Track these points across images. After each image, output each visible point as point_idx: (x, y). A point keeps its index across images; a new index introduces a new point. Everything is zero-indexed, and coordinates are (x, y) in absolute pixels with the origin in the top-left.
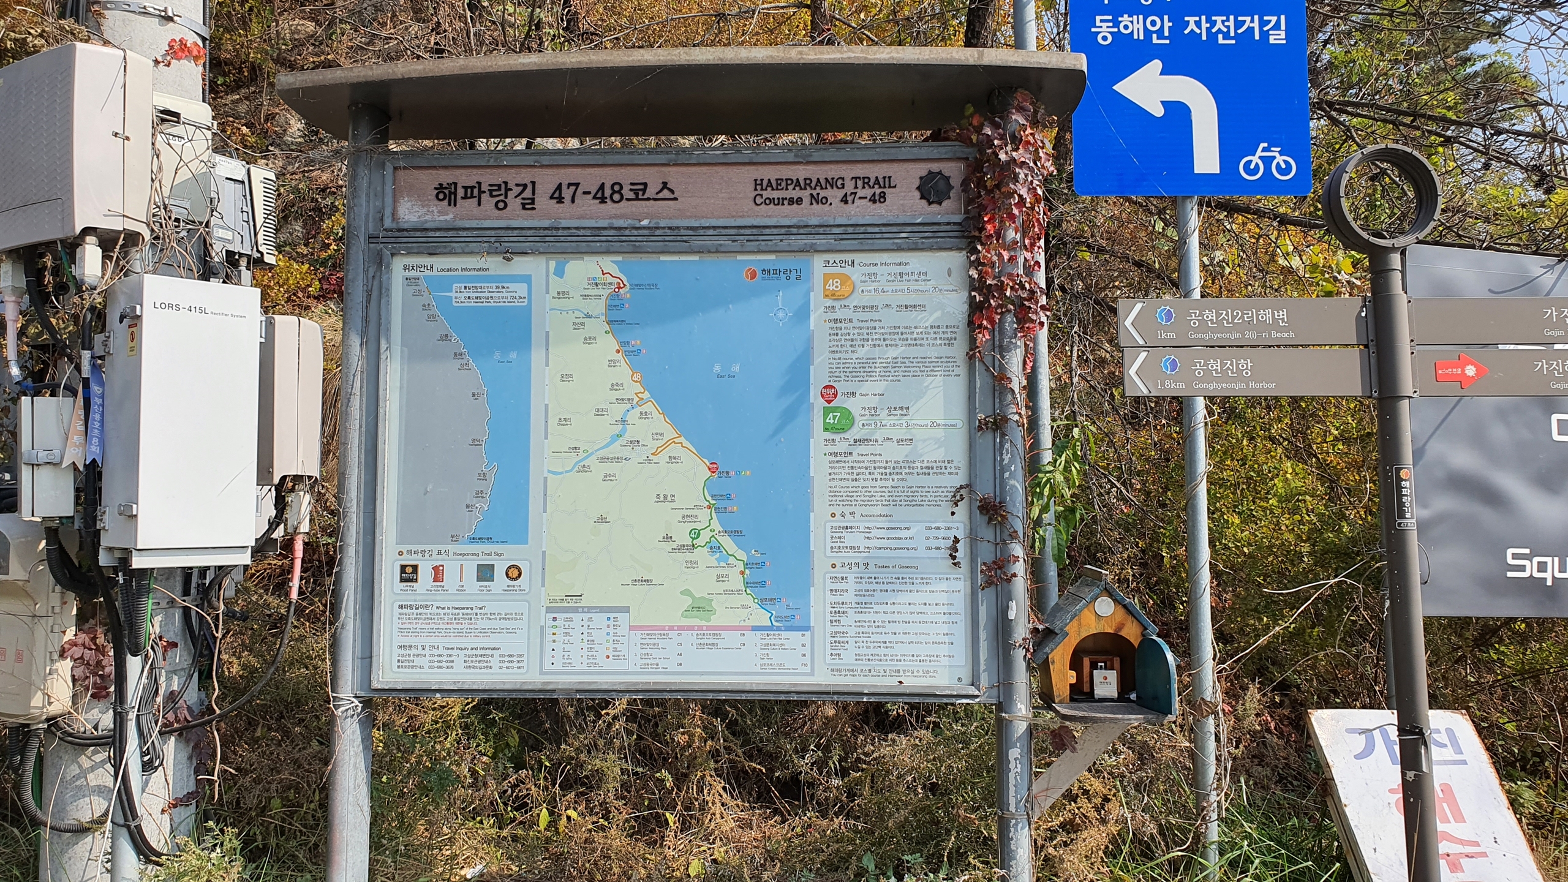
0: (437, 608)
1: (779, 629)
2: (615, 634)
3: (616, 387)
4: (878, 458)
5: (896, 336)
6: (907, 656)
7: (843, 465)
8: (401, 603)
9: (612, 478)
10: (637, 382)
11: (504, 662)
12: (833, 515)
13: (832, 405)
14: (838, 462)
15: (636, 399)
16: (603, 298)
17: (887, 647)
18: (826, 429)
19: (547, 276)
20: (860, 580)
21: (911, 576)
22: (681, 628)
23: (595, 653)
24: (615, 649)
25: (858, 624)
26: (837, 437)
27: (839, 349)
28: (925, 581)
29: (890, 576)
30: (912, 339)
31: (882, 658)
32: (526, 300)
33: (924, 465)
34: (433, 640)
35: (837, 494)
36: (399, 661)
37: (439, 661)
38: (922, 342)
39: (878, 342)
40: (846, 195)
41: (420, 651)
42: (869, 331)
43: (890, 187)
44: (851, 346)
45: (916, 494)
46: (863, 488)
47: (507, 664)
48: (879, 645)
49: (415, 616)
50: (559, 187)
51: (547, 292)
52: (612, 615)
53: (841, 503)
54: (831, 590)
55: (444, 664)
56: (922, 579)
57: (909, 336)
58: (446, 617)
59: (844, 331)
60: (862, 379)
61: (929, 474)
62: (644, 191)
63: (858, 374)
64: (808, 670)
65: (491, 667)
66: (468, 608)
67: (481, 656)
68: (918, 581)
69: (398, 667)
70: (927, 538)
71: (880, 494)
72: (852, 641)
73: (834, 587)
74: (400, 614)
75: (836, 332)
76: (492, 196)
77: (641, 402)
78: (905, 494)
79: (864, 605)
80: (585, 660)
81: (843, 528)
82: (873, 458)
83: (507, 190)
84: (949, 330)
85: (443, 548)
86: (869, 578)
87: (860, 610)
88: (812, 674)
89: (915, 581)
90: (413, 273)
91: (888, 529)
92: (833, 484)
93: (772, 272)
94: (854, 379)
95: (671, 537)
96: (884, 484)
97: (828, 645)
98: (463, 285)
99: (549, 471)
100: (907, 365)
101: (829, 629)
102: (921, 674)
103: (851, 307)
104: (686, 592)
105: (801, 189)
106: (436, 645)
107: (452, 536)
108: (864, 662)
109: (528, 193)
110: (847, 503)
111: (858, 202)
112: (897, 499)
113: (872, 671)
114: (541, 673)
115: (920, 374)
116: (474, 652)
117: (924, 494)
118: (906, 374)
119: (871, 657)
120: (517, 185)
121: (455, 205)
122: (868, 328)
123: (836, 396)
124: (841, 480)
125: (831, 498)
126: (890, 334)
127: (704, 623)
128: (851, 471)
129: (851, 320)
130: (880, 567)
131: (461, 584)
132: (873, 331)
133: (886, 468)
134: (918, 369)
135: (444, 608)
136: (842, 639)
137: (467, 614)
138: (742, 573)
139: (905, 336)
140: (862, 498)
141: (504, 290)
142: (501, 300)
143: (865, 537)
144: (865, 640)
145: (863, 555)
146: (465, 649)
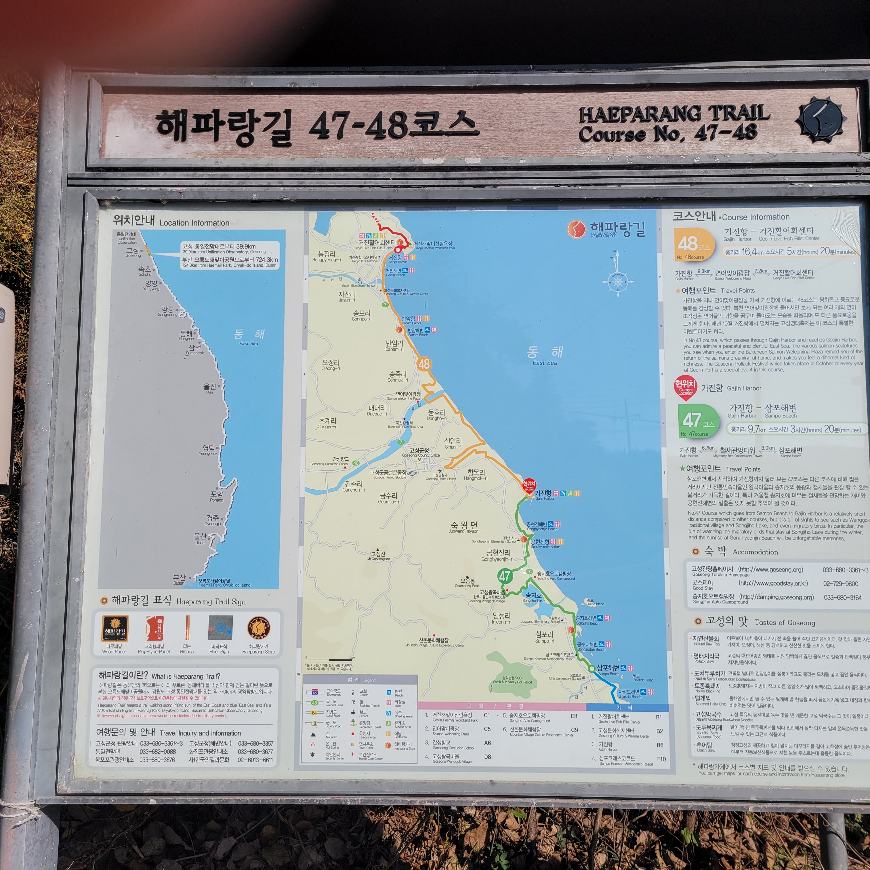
0: (155, 676)
1: (624, 708)
2: (398, 714)
3: (396, 377)
4: (754, 474)
5: (775, 312)
6: (804, 746)
7: (708, 482)
8: (103, 670)
9: (391, 499)
10: (424, 370)
11: (244, 752)
12: (696, 551)
13: (690, 401)
14: (700, 479)
15: (424, 394)
16: (381, 261)
17: (775, 735)
18: (682, 435)
19: (307, 232)
20: (735, 641)
21: (806, 635)
22: (489, 706)
23: (370, 740)
24: (399, 735)
25: (735, 702)
26: (698, 446)
27: (698, 327)
28: (825, 642)
29: (777, 635)
30: (796, 315)
31: (770, 749)
32: (278, 264)
33: (820, 483)
34: (148, 723)
35: (700, 522)
36: (98, 751)
37: (155, 752)
38: (809, 319)
39: (750, 319)
40: (702, 130)
41: (128, 737)
42: (738, 304)
43: (761, 118)
44: (715, 324)
45: (808, 523)
46: (735, 514)
47: (249, 755)
48: (765, 731)
49: (122, 688)
50: (322, 119)
51: (306, 253)
52: (393, 687)
53: (706, 535)
54: (696, 655)
55: (162, 756)
56: (821, 639)
57: (792, 312)
58: (166, 689)
59: (703, 304)
60: (729, 367)
61: (826, 496)
62: (434, 123)
63: (725, 361)
64: (666, 765)
65: (227, 760)
66: (196, 677)
67: (214, 743)
68: (816, 643)
69: (97, 760)
70: (827, 584)
71: (759, 523)
72: (726, 725)
73: (700, 650)
74: (102, 685)
75: (693, 305)
76: (233, 128)
77: (431, 397)
78: (794, 523)
79: (741, 677)
80: (357, 750)
81: (710, 569)
82: (748, 474)
83: (254, 120)
84: (846, 304)
85: (163, 593)
86: (748, 638)
87: (737, 683)
88: (672, 771)
89: (811, 643)
90: (127, 227)
91: (772, 570)
92: (694, 508)
93: (605, 227)
94: (719, 368)
95: (473, 581)
96: (763, 508)
97: (694, 732)
98: (194, 243)
99: (307, 490)
100: (791, 349)
101: (695, 708)
102: (824, 771)
103: (713, 272)
104: (494, 657)
105: (642, 121)
106: (150, 728)
107: (176, 577)
108: (744, 755)
109: (281, 125)
110: (714, 535)
111: (719, 138)
112: (782, 529)
113: (756, 767)
114: (297, 767)
115: (809, 361)
116: (204, 738)
117: (820, 523)
118: (790, 361)
119: (753, 749)
120: (267, 115)
121: (184, 139)
122: (736, 300)
123: (695, 390)
124: (705, 503)
125: (692, 529)
126: (767, 308)
127: (520, 699)
128: (718, 491)
129: (712, 290)
130: (763, 623)
131: (187, 642)
132: (744, 304)
133: (766, 488)
134: (805, 355)
135: (163, 677)
136: (713, 723)
137: (195, 685)
138: (572, 630)
139: (786, 311)
140: (735, 529)
141: (249, 250)
142: (245, 263)
143: (741, 582)
144: (745, 724)
145: (738, 606)
146: (191, 733)
